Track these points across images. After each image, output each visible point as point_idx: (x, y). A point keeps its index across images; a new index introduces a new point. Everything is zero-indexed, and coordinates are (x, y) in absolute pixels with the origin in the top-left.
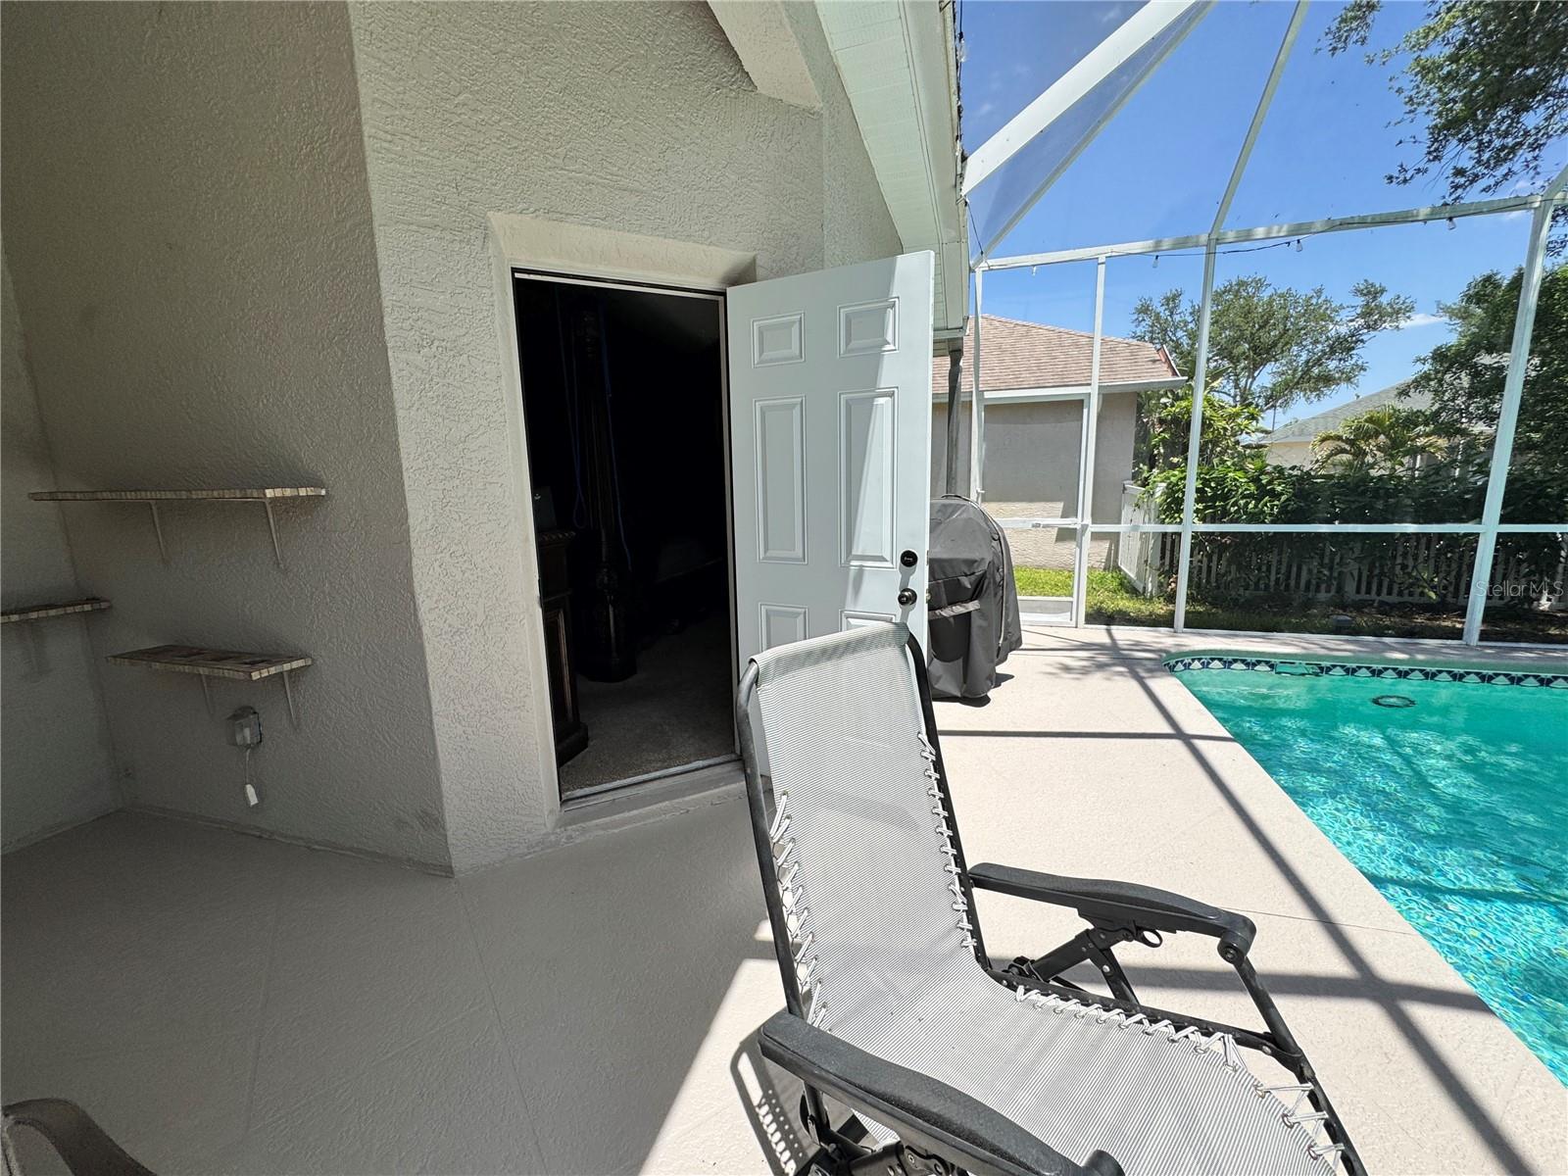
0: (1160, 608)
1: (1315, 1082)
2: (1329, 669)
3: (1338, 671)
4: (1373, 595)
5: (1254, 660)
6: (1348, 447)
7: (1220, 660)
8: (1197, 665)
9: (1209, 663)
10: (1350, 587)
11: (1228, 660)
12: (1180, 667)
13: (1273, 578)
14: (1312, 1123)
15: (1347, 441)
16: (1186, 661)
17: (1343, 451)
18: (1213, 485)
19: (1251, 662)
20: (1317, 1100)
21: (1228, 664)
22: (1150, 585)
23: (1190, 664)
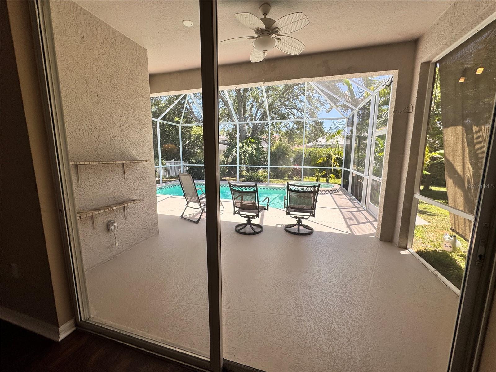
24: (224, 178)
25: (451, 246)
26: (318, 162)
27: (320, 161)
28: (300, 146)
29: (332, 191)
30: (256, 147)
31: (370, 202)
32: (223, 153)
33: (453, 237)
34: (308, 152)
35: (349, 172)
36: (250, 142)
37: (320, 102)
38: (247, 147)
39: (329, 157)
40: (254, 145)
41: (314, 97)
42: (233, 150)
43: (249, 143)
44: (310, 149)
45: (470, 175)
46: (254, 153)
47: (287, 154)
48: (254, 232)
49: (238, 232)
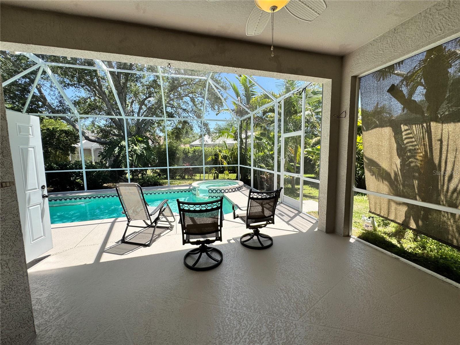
24: (105, 185)
25: (372, 226)
28: (185, 145)
29: (240, 188)
30: (145, 146)
31: (284, 195)
32: (99, 153)
33: (371, 218)
34: (192, 151)
35: (251, 169)
36: (138, 141)
38: (135, 146)
40: (143, 145)
41: (198, 100)
42: (115, 150)
43: (136, 142)
44: (194, 147)
45: (398, 170)
46: (144, 153)
48: (217, 262)
49: (193, 268)
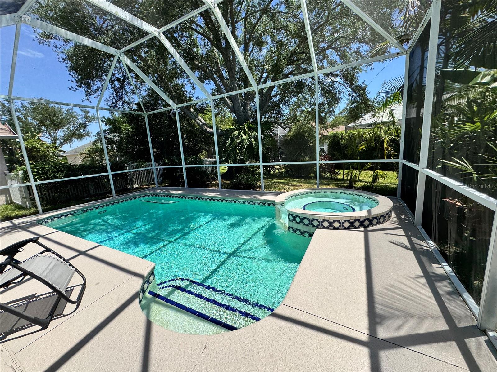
0: (33, 210)
1: (53, 251)
2: (86, 211)
3: (89, 210)
4: (98, 192)
5: (66, 214)
6: (89, 156)
7: (56, 217)
8: (49, 221)
9: (53, 219)
10: (91, 192)
11: (59, 217)
12: (44, 223)
13: (70, 193)
14: (54, 256)
15: (87, 154)
16: (45, 221)
17: (87, 157)
18: (41, 170)
19: (66, 215)
20: (53, 253)
21: (59, 218)
22: (28, 204)
23: (47, 221)
26: (360, 149)
27: (362, 148)
28: (334, 128)
37: (361, 56)
38: (244, 135)
39: (379, 141)
43: (247, 130)
47: (310, 141)
